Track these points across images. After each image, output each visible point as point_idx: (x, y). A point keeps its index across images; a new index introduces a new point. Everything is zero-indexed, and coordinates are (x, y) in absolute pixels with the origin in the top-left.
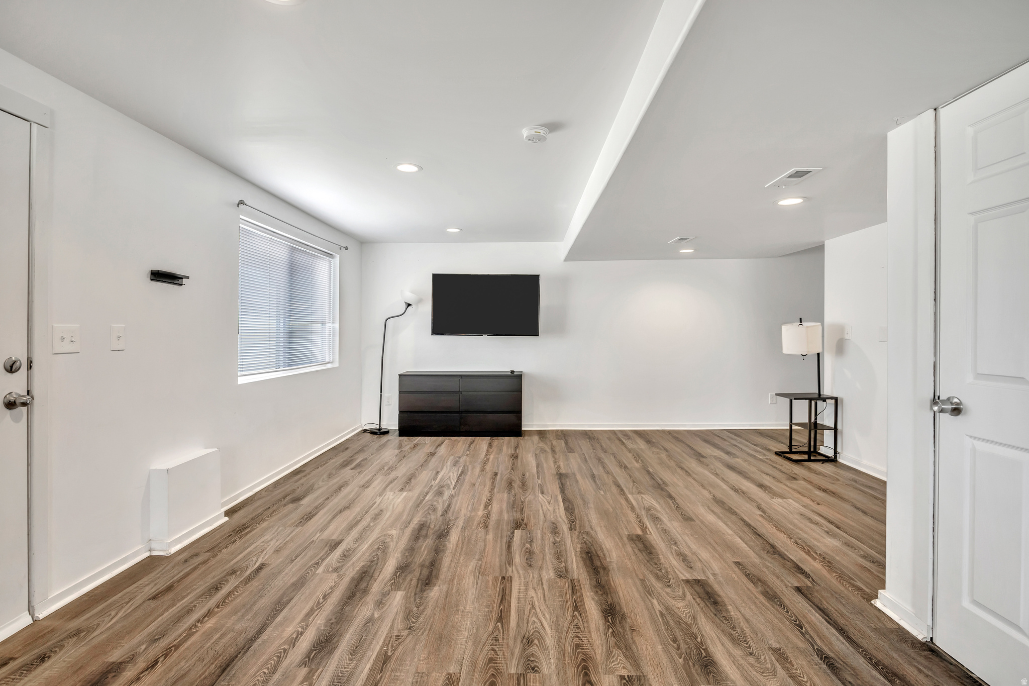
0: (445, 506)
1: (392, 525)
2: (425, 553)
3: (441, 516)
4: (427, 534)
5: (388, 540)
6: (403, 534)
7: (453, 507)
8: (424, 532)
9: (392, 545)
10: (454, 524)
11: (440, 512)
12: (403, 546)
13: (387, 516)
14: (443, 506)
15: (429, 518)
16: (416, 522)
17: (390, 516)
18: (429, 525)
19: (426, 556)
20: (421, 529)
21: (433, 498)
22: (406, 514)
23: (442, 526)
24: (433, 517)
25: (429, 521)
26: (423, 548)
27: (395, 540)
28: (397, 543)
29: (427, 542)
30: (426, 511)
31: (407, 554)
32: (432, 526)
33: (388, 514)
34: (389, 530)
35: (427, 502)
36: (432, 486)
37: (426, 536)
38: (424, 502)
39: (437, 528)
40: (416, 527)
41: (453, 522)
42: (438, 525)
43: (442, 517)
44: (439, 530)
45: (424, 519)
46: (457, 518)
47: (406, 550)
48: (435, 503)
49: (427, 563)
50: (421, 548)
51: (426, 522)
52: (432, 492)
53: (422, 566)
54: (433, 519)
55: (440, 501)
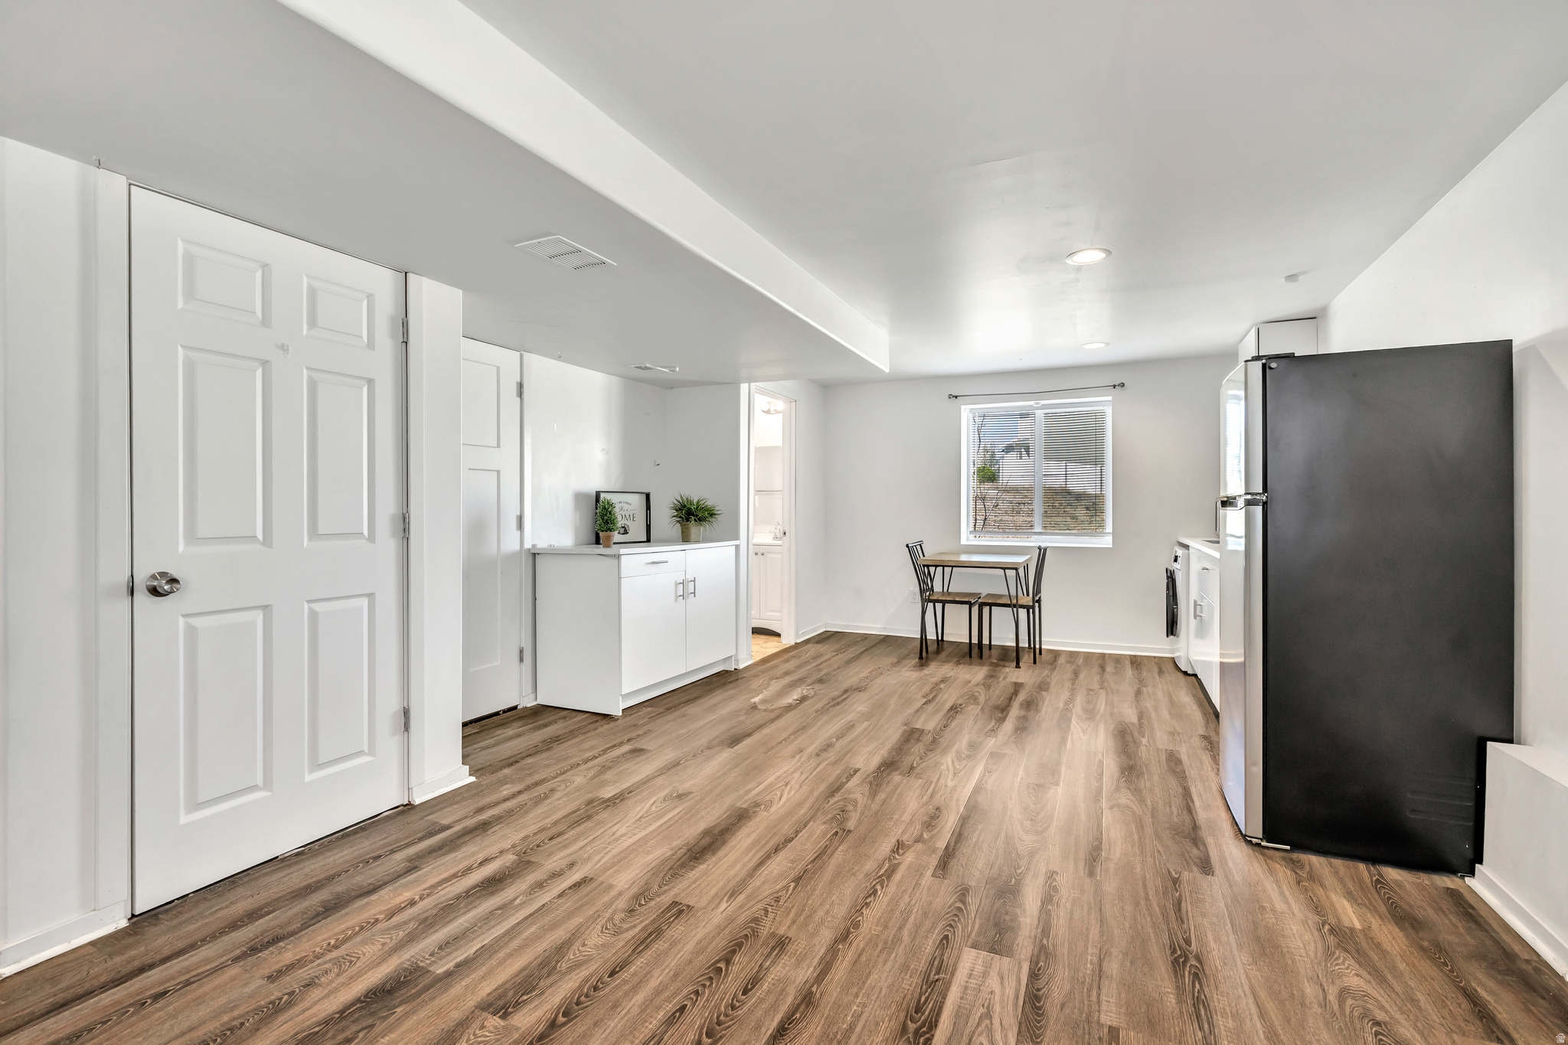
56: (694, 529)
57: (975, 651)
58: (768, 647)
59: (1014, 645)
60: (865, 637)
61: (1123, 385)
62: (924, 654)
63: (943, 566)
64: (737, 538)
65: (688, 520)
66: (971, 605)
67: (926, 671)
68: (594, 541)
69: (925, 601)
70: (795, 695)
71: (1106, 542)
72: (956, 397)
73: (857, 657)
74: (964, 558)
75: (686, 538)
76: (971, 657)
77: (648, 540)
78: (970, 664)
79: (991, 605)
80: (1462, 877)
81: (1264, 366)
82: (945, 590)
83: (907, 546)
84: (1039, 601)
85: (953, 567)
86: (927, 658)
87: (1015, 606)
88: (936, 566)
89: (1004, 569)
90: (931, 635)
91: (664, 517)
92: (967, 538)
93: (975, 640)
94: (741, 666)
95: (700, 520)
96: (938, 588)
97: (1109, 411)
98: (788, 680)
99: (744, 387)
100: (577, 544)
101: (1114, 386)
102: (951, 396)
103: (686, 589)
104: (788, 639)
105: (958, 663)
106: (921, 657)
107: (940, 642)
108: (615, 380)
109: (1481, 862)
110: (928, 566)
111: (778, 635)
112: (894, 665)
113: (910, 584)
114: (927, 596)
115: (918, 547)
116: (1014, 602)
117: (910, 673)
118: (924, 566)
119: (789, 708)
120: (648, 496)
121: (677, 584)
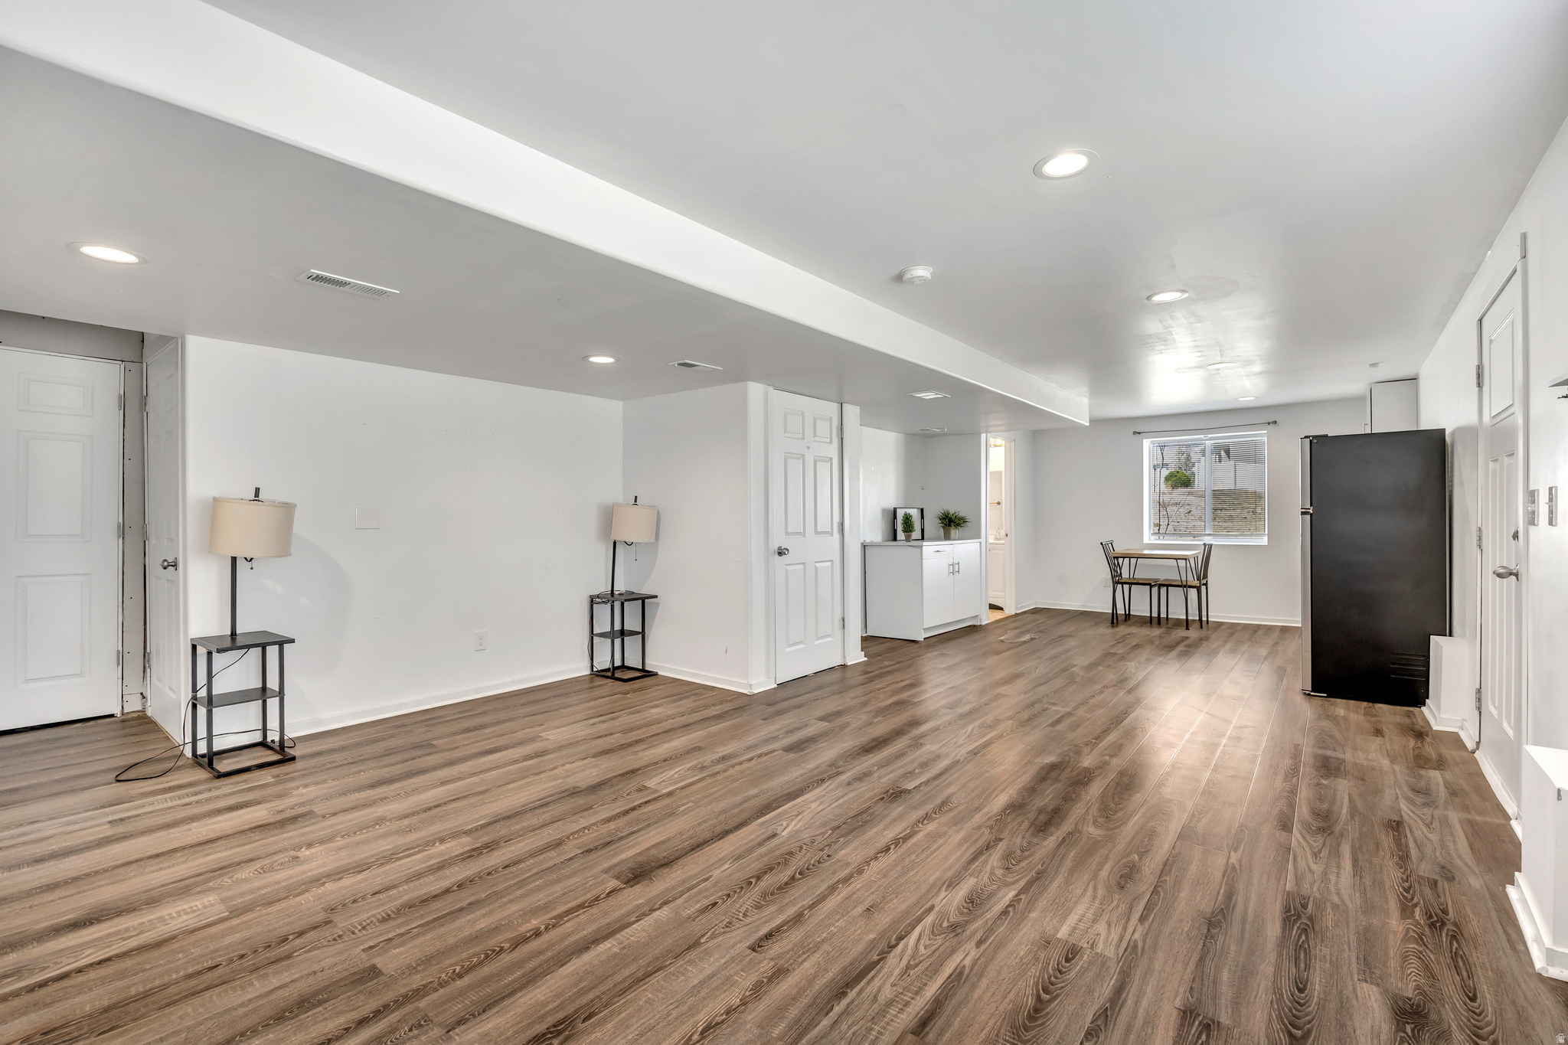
0: (983, 858)
1: (1095, 845)
2: (1048, 791)
3: (1001, 840)
4: (1039, 814)
5: (1101, 820)
6: (1077, 823)
7: (969, 853)
8: (1043, 818)
9: (1094, 811)
10: (989, 818)
11: (1000, 849)
12: (1078, 805)
13: (1107, 867)
14: (986, 861)
15: (1025, 840)
16: (1053, 838)
17: (1101, 865)
18: (1029, 828)
19: (1048, 788)
20: (1046, 823)
21: (999, 889)
22: (1068, 863)
23: (1009, 820)
24: (1018, 841)
25: (1028, 834)
26: (1050, 797)
27: (1090, 817)
28: (1087, 812)
29: (1042, 803)
30: (1026, 858)
31: (1074, 796)
32: (1026, 824)
33: (1104, 873)
34: (1100, 836)
35: (1013, 883)
36: (979, 943)
37: (1041, 811)
38: (1022, 883)
39: (1019, 819)
40: (1053, 829)
41: (989, 823)
42: (1014, 824)
43: (1001, 837)
44: (1017, 816)
45: (1035, 840)
46: (979, 828)
47: (1074, 800)
48: (999, 872)
49: (1049, 781)
50: (1053, 798)
51: (1033, 835)
52: (989, 915)
53: (1057, 780)
54: (1020, 837)
55: (986, 879)
56: (954, 532)
57: (1155, 621)
58: (998, 615)
59: (1185, 618)
60: (1068, 611)
61: (1275, 422)
62: (1115, 621)
63: (1130, 558)
64: (979, 537)
65: (950, 525)
66: (1151, 587)
67: (1116, 630)
68: (891, 537)
69: (1115, 583)
70: (1027, 637)
71: (1264, 541)
72: (1139, 433)
73: (1064, 621)
74: (1146, 552)
75: (947, 537)
76: (1151, 623)
77: (923, 538)
78: (1151, 627)
79: (1167, 586)
80: (1420, 707)
81: (1311, 441)
82: (1131, 577)
83: (1102, 544)
84: (1206, 584)
85: (1137, 558)
86: (1117, 623)
87: (1186, 586)
88: (1124, 558)
89: (1176, 559)
90: (1121, 611)
91: (932, 525)
92: (1148, 537)
93: (1155, 614)
94: (984, 623)
95: (958, 525)
96: (1125, 575)
97: (1265, 439)
98: (1018, 631)
99: (983, 436)
100: (883, 541)
101: (1269, 423)
102: (1135, 433)
103: (954, 569)
104: (1010, 611)
105: (1141, 626)
106: (1112, 623)
107: (1128, 617)
108: (901, 435)
109: (1428, 698)
110: (1117, 558)
111: (1002, 609)
112: (1092, 626)
113: (1105, 573)
114: (1117, 581)
115: (1110, 545)
116: (1184, 583)
117: (1105, 630)
118: (1114, 558)
119: (1025, 642)
120: (922, 510)
121: (950, 565)
